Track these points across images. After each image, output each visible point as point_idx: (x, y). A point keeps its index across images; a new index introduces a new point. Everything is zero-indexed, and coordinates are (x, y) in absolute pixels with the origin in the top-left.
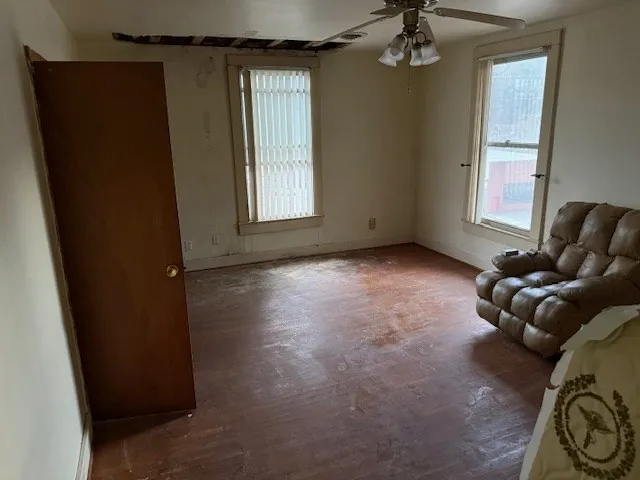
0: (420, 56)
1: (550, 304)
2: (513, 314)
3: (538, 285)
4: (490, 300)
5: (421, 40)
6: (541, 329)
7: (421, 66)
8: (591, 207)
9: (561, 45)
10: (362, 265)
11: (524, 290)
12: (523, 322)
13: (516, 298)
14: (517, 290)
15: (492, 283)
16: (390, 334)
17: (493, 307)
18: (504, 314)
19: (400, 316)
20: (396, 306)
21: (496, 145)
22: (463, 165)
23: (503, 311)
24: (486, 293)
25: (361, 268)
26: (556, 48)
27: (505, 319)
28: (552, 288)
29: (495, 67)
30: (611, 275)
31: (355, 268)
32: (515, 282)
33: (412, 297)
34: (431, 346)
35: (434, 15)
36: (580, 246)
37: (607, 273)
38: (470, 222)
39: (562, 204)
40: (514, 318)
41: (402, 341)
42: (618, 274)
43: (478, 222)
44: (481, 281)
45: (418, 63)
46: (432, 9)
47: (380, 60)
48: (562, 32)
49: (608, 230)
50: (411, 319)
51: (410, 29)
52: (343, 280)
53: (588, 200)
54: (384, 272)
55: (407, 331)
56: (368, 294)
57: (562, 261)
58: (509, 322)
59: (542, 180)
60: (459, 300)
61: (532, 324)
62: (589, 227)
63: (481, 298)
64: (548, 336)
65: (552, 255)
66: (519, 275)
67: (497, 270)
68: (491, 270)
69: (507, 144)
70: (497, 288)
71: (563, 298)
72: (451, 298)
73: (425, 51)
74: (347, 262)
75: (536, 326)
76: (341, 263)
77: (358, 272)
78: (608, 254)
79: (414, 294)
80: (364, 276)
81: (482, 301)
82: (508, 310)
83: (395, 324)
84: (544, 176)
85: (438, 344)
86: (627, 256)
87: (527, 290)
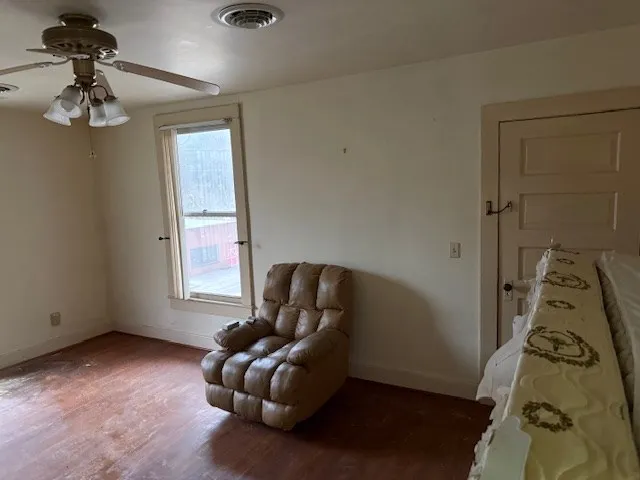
0: (101, 116)
1: (282, 373)
2: (247, 393)
3: (264, 355)
4: (220, 383)
5: (101, 96)
6: (278, 403)
7: (107, 128)
8: (294, 267)
9: (240, 118)
10: (48, 378)
11: (254, 363)
12: (259, 400)
13: (248, 375)
14: (246, 366)
15: (220, 365)
16: (107, 468)
17: (225, 390)
18: (238, 396)
19: (115, 436)
20: (108, 423)
21: (193, 215)
22: (161, 239)
23: (236, 393)
24: (215, 377)
25: (49, 383)
26: (236, 121)
27: (239, 402)
28: (278, 354)
29: (179, 136)
30: (325, 328)
31: (38, 386)
32: (242, 357)
33: (127, 404)
34: (164, 463)
35: (114, 69)
36: (293, 306)
37: (321, 327)
38: (178, 299)
39: (269, 268)
40: (249, 397)
41: (126, 472)
42: (330, 327)
43: (187, 297)
44: (207, 364)
45: (102, 123)
46: (111, 61)
47: (45, 116)
48: (240, 106)
49: (313, 287)
50: (131, 436)
51: (85, 81)
52: (23, 407)
53: (290, 261)
54: (83, 380)
55: (130, 453)
56: (65, 418)
57: (279, 323)
58: (244, 403)
59: (245, 246)
60: (184, 389)
61: (269, 399)
62: (296, 286)
63: (210, 383)
64: (287, 408)
65: (269, 319)
66: (245, 348)
67: (221, 348)
68: (216, 349)
69: (205, 214)
70: (226, 368)
71: (293, 363)
72: (174, 390)
73: (107, 108)
74: (23, 379)
75: (274, 402)
76: (15, 382)
77: (43, 390)
78: (316, 309)
79: (128, 399)
80: (54, 392)
81: (212, 386)
82: (241, 389)
83: (112, 451)
84: (246, 242)
85: (171, 457)
86: (332, 308)
87: (257, 364)
